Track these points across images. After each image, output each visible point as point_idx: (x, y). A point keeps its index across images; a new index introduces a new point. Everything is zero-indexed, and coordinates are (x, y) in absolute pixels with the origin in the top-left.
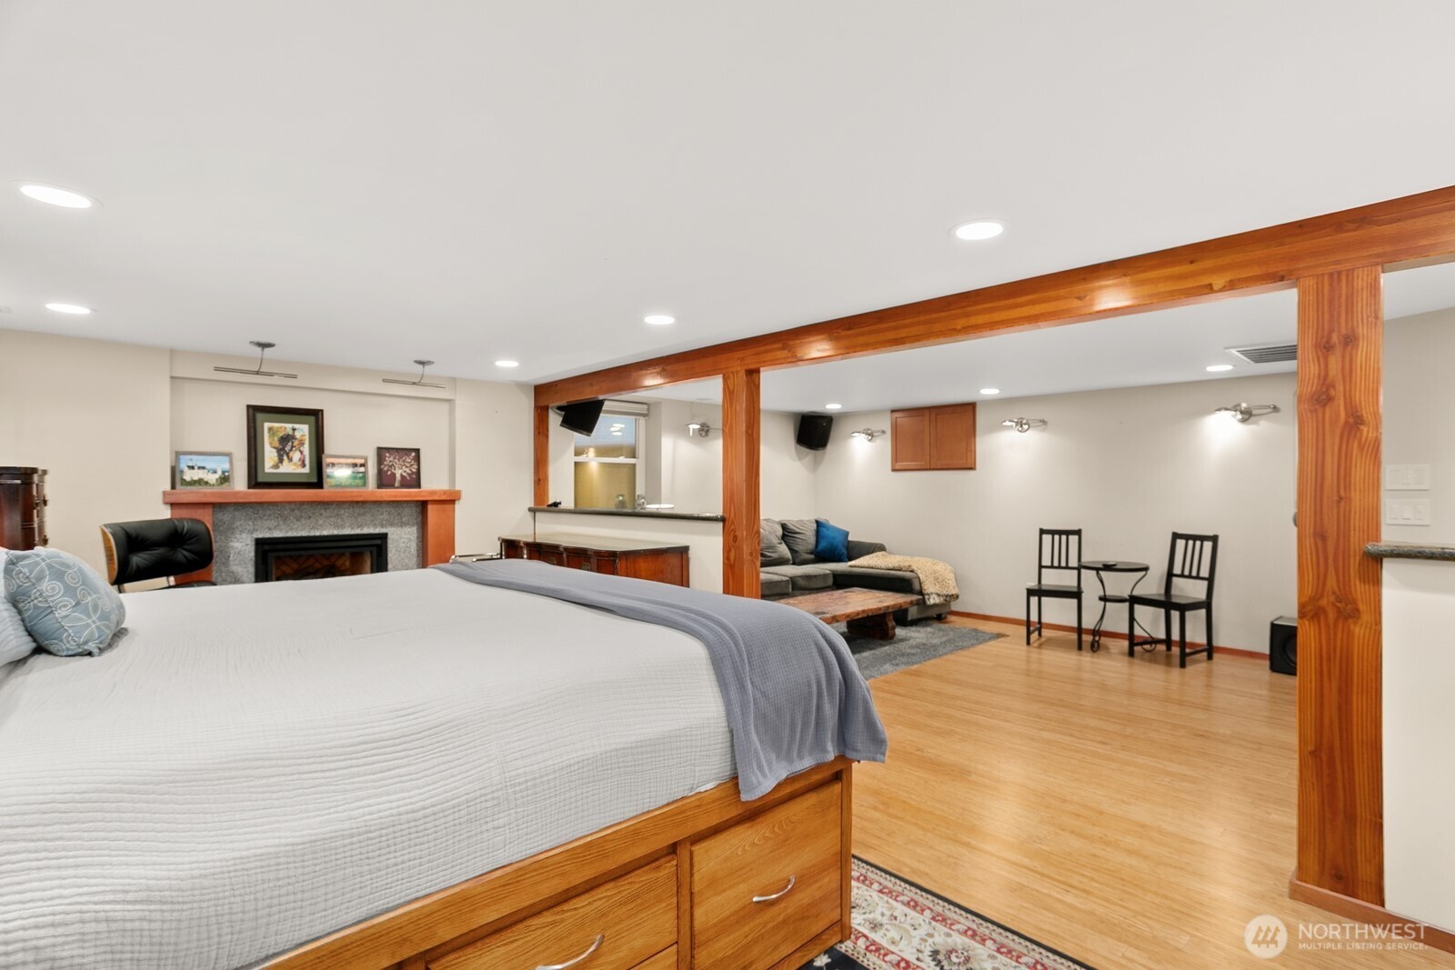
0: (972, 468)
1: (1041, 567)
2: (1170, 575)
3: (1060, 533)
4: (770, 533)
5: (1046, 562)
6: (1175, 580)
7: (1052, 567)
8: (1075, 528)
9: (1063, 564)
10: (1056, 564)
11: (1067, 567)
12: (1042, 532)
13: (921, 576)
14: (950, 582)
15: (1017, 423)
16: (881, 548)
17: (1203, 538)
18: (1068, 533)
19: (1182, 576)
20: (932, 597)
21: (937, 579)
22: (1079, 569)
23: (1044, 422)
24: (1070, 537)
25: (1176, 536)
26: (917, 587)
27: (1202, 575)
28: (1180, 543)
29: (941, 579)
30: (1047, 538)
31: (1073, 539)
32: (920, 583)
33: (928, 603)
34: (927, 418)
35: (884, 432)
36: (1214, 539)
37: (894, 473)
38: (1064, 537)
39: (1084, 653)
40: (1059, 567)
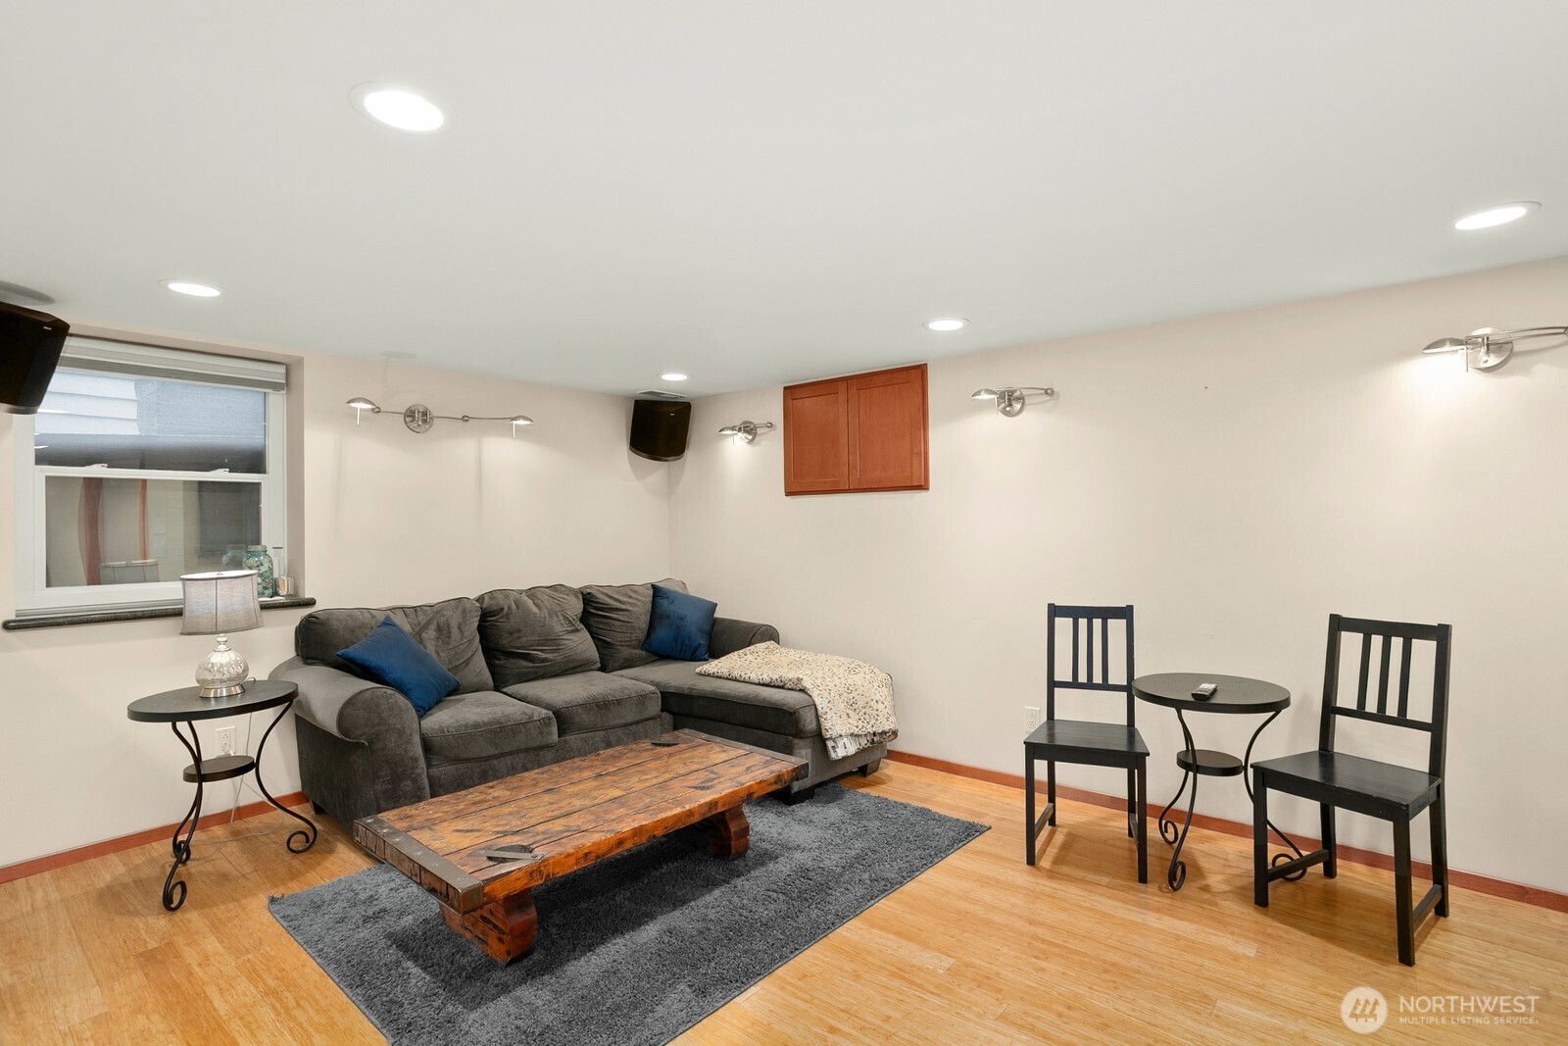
0: (923, 486)
1: (1052, 684)
2: (1330, 710)
3: (1090, 613)
4: (552, 613)
5: (1063, 673)
6: (1340, 720)
7: (1075, 684)
8: (1120, 603)
9: (1098, 679)
10: (1083, 678)
11: (1105, 686)
12: (1055, 611)
13: (818, 701)
14: (880, 706)
15: (1002, 396)
16: (768, 634)
17: (1411, 632)
18: (1107, 613)
19: (1360, 713)
20: (840, 744)
21: (852, 704)
22: (1130, 689)
23: (1049, 392)
24: (1111, 622)
25: (1338, 624)
26: (809, 724)
27: (1412, 715)
28: (1351, 642)
29: (861, 703)
30: (1064, 625)
31: (1117, 626)
32: (817, 717)
33: (833, 756)
34: (842, 397)
35: (771, 426)
36: (1441, 635)
37: (789, 498)
38: (1097, 623)
39: (1151, 888)
40: (1090, 685)
